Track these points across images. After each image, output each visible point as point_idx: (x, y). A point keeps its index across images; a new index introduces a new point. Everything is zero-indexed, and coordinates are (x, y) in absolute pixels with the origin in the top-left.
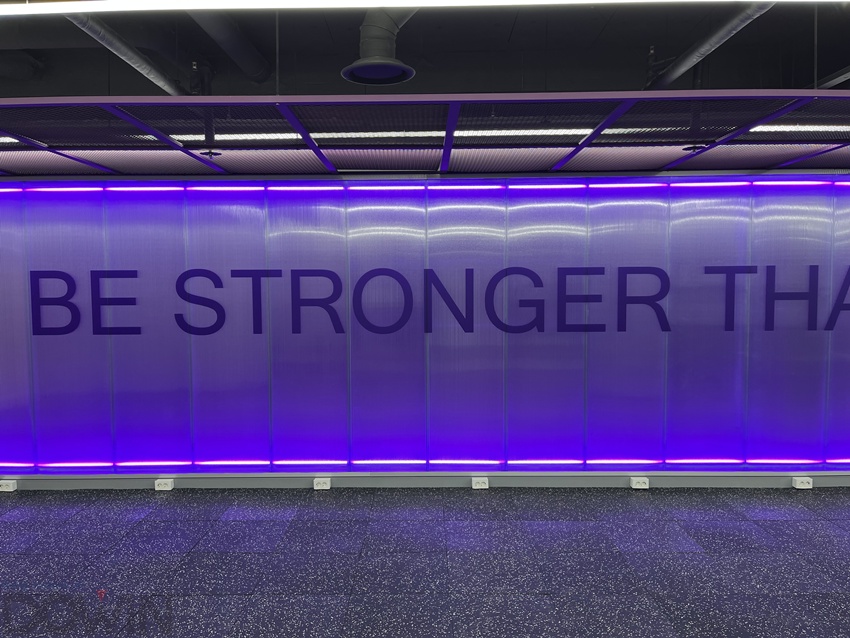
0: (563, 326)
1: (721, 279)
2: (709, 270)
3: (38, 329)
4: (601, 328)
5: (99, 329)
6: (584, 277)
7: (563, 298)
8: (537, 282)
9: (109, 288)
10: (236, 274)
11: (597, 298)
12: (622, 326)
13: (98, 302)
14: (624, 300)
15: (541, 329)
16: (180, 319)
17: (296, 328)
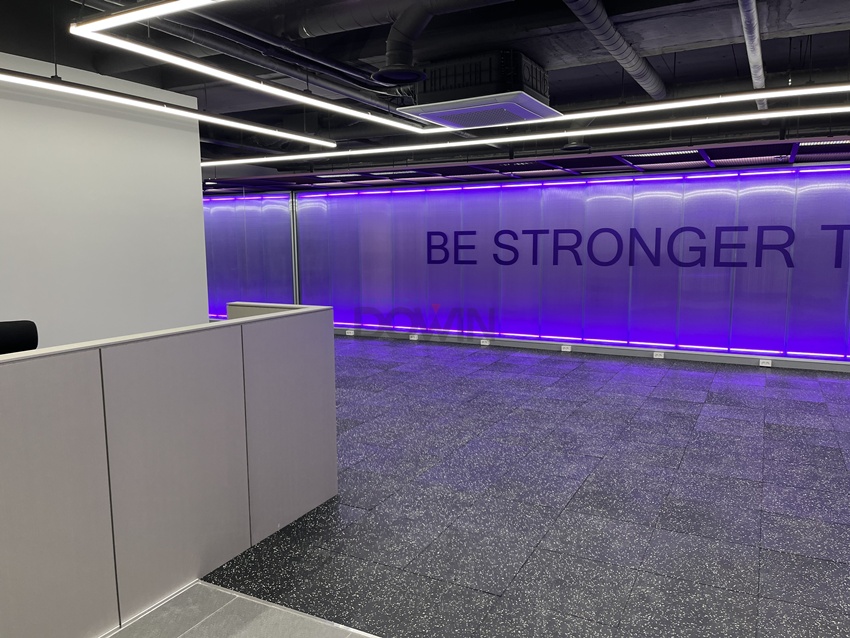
0: (717, 263)
1: (834, 232)
2: (824, 228)
3: (430, 261)
4: (744, 265)
5: (457, 261)
6: (734, 232)
7: (719, 246)
8: (702, 236)
9: (463, 240)
10: (525, 232)
11: (742, 246)
12: (759, 263)
13: (457, 247)
14: (761, 247)
15: (703, 265)
16: (496, 256)
17: (555, 262)
